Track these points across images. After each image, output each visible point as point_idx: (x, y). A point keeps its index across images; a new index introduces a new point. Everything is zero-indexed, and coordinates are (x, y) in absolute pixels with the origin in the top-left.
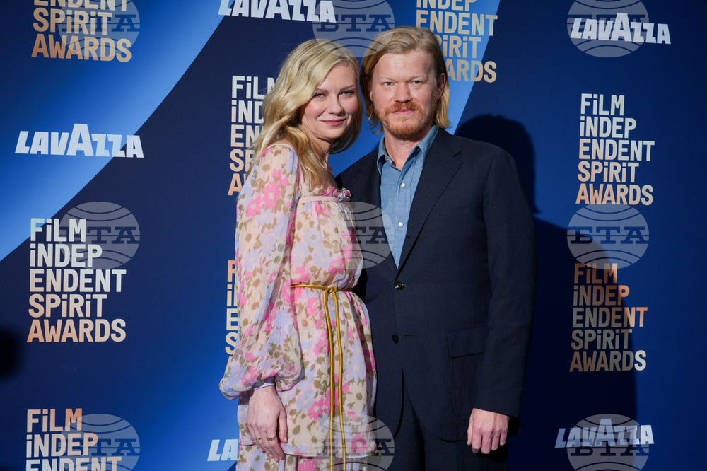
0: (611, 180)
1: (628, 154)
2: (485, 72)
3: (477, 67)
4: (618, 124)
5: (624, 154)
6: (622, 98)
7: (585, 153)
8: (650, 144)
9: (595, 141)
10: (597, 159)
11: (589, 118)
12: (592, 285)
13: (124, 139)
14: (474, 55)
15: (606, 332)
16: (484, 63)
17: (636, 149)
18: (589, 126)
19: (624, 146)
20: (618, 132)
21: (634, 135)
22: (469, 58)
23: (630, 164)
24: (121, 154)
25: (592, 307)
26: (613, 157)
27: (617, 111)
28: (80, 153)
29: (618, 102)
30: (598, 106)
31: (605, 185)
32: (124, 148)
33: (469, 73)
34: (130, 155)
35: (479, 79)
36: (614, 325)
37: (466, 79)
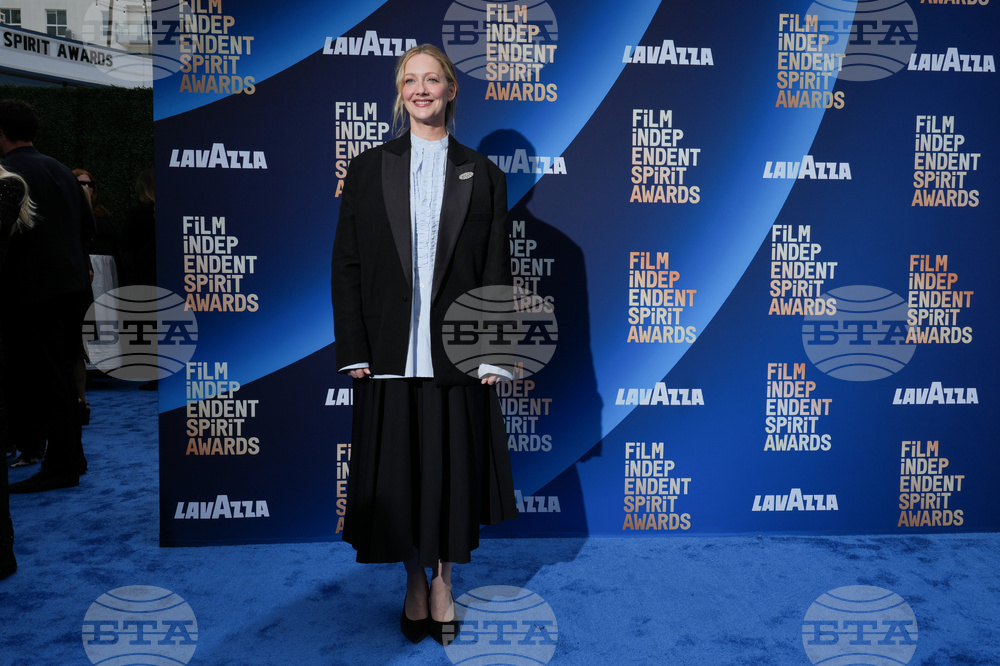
0: (942, 186)
1: (957, 165)
2: (835, 101)
3: (828, 96)
4: (949, 140)
5: (953, 165)
6: (952, 118)
7: (920, 164)
8: (976, 156)
9: (928, 155)
10: (930, 170)
11: (923, 136)
12: (925, 272)
13: (552, 160)
14: (826, 87)
15: (937, 311)
16: (834, 93)
17: (964, 161)
18: (923, 142)
19: (954, 158)
20: (948, 146)
21: (962, 149)
22: (822, 90)
23: (958, 173)
24: (550, 172)
25: (925, 291)
26: (944, 167)
27: (948, 129)
28: (520, 171)
29: (949, 122)
30: (931, 126)
31: (937, 190)
32: (552, 167)
33: (821, 102)
34: (556, 172)
35: (830, 106)
36: (944, 305)
37: (819, 106)
